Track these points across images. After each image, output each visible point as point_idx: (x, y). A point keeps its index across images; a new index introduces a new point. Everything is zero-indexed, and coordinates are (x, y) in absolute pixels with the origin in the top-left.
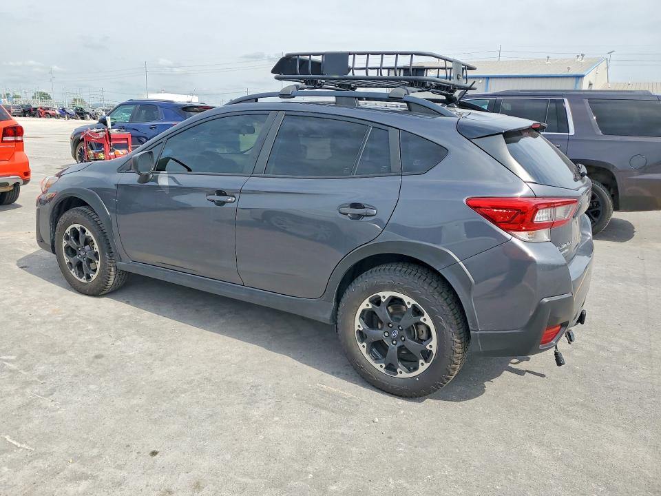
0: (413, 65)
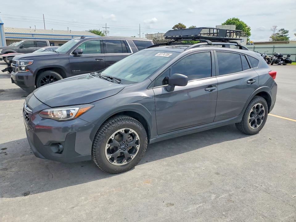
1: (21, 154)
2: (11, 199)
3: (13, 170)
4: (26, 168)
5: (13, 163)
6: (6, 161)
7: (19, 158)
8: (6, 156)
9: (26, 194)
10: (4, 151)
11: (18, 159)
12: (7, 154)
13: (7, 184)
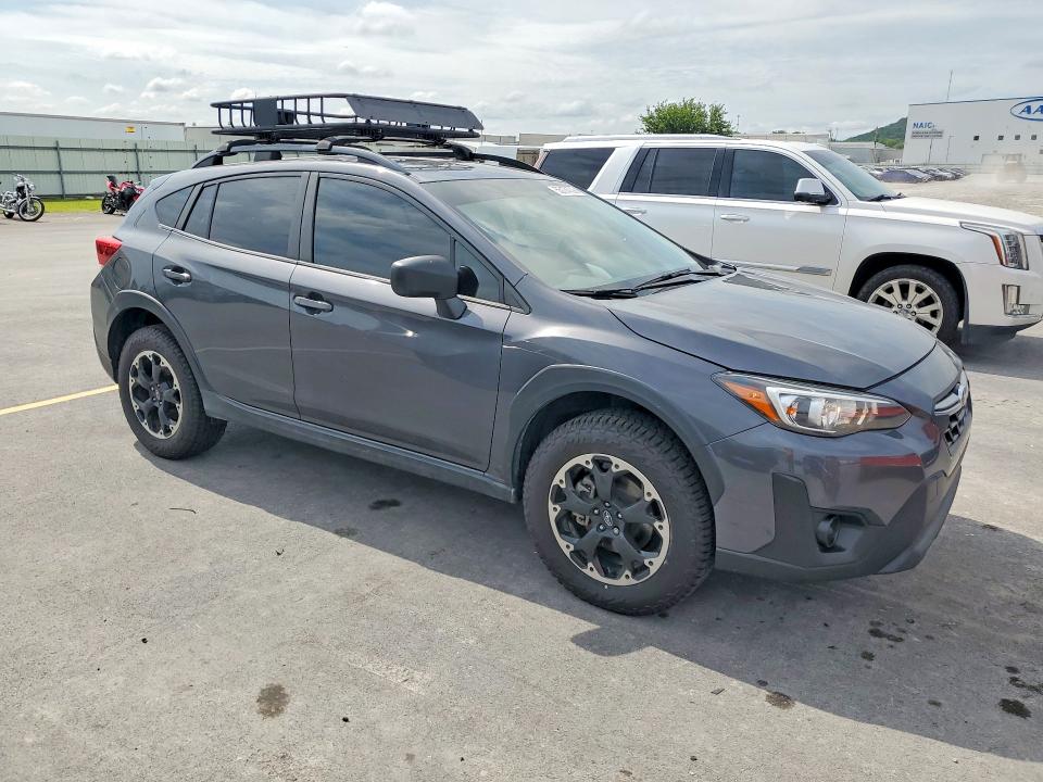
1: (953, 637)
2: (1028, 535)
3: (1004, 593)
4: (962, 579)
5: (996, 616)
6: (1021, 638)
7: (968, 624)
8: (1014, 657)
9: (994, 529)
10: (1015, 695)
11: (974, 619)
12: (1012, 670)
13: (1033, 568)
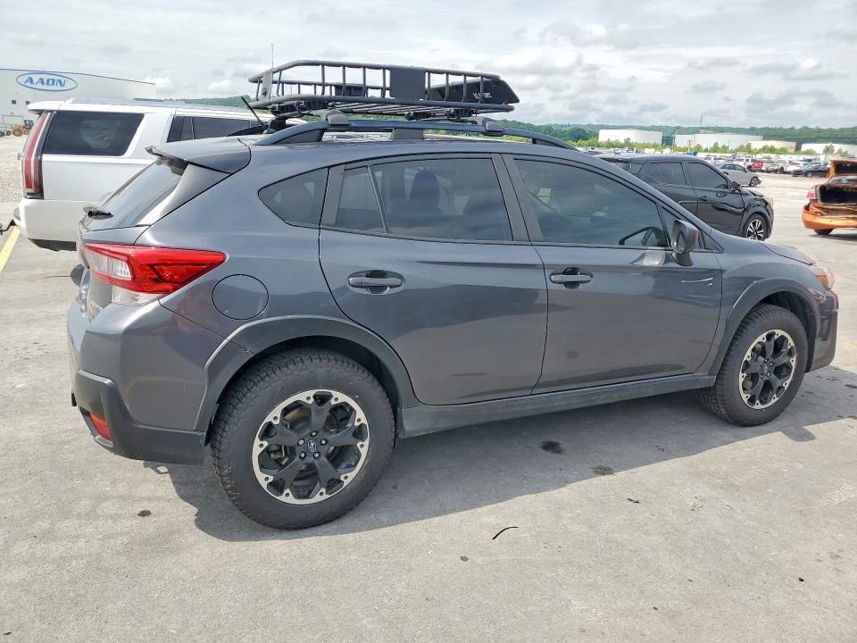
0: (348, 82)
